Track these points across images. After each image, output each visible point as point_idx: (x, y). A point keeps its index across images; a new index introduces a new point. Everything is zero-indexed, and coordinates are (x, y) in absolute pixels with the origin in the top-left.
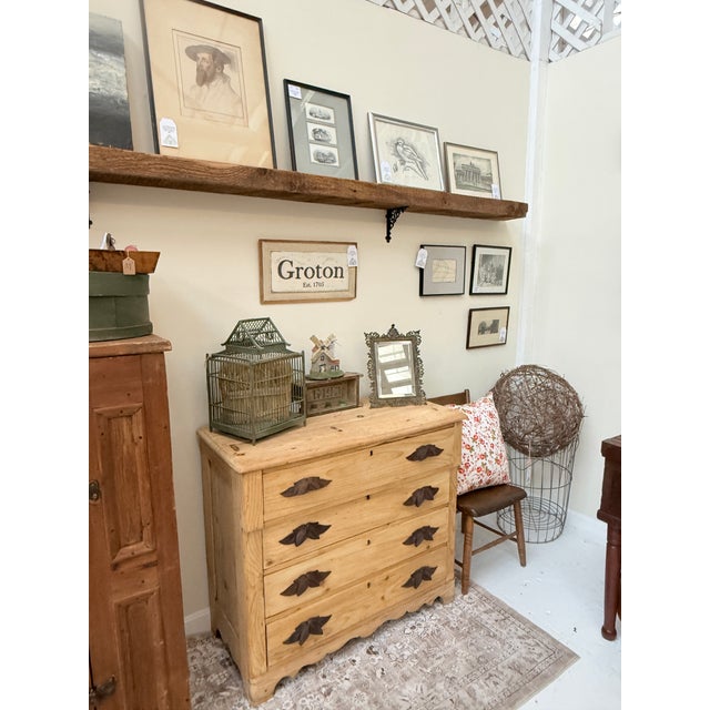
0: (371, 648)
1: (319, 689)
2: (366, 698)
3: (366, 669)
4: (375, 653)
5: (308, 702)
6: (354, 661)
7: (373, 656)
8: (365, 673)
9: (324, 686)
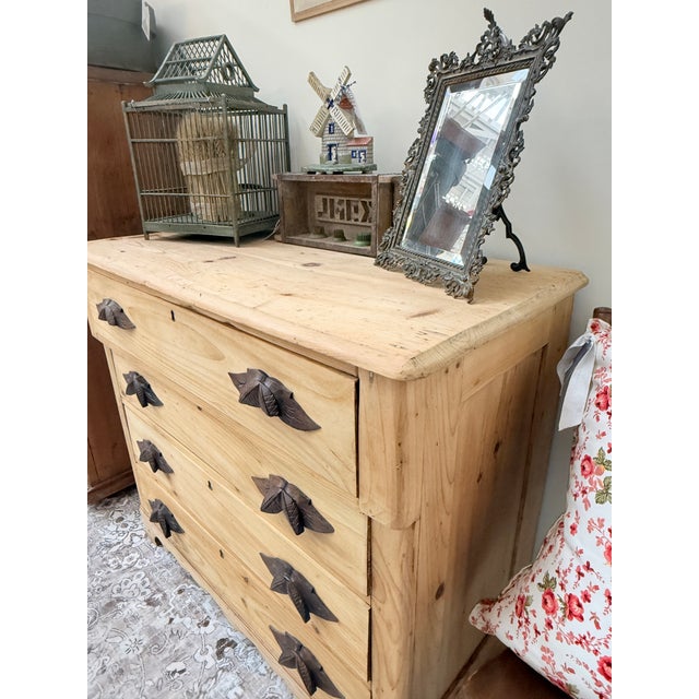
0: (232, 644)
1: (159, 590)
2: (131, 656)
3: (189, 645)
4: (220, 654)
5: (136, 580)
6: (206, 624)
7: (212, 651)
8: (182, 643)
9: (165, 595)
